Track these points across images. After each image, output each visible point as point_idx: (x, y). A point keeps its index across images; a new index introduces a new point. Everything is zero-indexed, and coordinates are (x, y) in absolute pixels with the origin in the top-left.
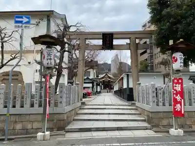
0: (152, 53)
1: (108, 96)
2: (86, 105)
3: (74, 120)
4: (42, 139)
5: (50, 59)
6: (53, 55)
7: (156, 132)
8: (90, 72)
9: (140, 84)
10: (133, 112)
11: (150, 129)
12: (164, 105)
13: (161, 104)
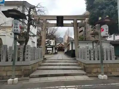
0: (86, 32)
1: (61, 55)
2: (46, 60)
3: (37, 69)
4: (11, 83)
5: (17, 27)
6: (19, 25)
7: (89, 77)
8: (51, 42)
9: (79, 47)
10: (75, 64)
11: (86, 75)
12: (94, 59)
13: (92, 59)
